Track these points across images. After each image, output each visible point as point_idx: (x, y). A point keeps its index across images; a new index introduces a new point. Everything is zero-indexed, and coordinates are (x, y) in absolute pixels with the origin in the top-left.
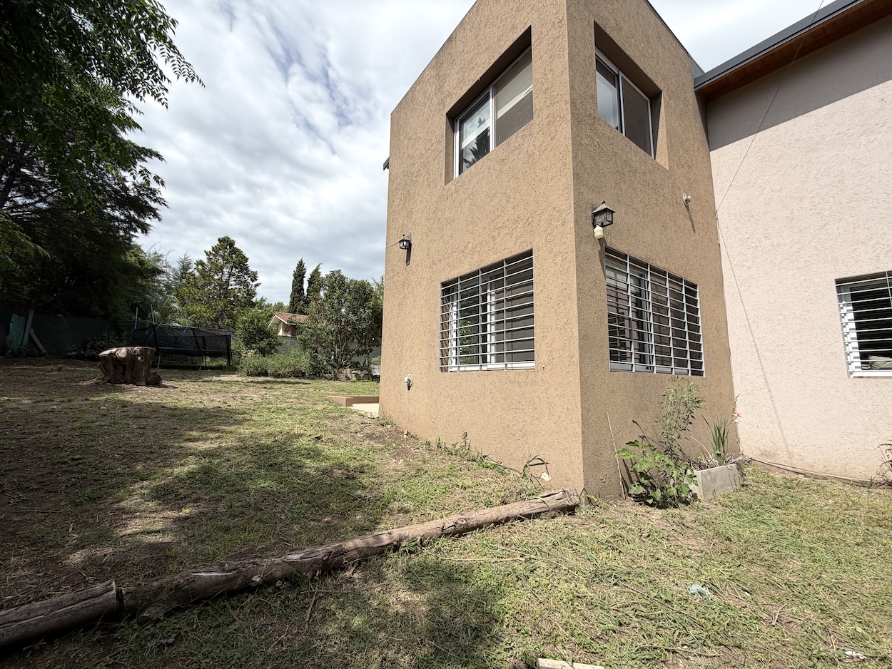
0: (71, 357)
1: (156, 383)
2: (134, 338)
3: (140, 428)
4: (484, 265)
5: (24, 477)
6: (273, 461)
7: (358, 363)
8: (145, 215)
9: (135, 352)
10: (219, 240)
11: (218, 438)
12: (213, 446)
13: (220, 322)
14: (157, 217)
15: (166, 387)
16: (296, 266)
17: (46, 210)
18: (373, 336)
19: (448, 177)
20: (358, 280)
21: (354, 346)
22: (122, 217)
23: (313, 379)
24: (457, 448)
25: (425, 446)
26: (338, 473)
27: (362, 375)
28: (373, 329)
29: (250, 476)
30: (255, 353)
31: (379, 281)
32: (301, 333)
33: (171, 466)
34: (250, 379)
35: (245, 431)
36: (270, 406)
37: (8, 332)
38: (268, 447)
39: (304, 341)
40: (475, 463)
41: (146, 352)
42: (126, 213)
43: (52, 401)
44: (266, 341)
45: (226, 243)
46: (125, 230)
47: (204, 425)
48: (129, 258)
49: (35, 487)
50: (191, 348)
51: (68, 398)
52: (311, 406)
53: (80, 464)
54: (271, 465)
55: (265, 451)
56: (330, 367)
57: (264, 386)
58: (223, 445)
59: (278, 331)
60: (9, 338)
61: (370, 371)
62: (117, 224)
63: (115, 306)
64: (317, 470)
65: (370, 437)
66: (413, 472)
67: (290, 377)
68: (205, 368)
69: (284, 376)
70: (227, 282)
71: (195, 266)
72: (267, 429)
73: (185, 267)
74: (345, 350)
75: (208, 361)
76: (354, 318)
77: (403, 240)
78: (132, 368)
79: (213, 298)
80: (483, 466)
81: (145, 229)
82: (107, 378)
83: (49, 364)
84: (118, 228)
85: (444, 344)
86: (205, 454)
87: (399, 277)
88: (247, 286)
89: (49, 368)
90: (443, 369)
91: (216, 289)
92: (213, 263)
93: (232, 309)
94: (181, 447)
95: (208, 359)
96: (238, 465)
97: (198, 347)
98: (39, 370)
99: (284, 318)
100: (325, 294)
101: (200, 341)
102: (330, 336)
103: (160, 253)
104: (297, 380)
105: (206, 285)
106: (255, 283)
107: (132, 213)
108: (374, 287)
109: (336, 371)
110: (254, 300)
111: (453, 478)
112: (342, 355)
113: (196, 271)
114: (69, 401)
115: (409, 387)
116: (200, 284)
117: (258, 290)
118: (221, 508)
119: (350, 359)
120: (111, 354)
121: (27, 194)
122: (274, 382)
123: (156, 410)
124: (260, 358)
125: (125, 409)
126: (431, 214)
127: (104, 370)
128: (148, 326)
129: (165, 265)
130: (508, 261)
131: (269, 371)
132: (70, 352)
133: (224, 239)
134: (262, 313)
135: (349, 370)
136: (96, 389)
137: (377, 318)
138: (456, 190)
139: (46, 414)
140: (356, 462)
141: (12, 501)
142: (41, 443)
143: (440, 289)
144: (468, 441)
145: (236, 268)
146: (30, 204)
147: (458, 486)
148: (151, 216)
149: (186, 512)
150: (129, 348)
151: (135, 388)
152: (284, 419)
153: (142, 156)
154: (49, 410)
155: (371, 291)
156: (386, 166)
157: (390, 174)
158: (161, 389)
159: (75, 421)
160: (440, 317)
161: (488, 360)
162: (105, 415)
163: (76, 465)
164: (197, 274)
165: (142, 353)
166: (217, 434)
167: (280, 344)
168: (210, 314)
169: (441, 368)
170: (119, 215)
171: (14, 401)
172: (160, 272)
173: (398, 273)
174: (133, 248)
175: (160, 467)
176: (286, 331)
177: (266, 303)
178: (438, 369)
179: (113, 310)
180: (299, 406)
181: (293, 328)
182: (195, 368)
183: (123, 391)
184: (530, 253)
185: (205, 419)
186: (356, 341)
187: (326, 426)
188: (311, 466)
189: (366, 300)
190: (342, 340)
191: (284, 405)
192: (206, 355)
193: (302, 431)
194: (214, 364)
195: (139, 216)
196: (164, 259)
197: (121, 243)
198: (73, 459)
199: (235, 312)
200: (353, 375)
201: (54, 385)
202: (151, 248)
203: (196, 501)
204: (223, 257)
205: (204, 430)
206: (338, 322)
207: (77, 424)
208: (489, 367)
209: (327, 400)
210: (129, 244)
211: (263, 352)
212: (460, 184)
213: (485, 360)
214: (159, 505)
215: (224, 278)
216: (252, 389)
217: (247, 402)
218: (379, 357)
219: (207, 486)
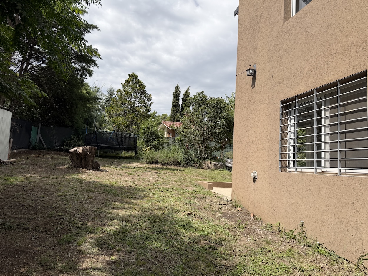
0: (57, 150)
1: (96, 168)
2: (86, 139)
3: (89, 198)
4: (318, 85)
5: (37, 224)
6: (162, 228)
7: (216, 157)
8: (90, 65)
9: (86, 149)
10: (129, 76)
11: (130, 208)
12: (127, 214)
13: (130, 128)
14: (97, 66)
15: (102, 171)
16: (175, 89)
17: (46, 67)
18: (226, 138)
19: (287, 15)
20: (216, 98)
21: (213, 144)
22: (79, 68)
23: (186, 167)
24: (295, 233)
25: (268, 228)
26: (203, 242)
27: (219, 166)
28: (226, 132)
29: (148, 238)
30: (151, 149)
31: (230, 97)
32: (178, 135)
33: (104, 225)
34: (148, 166)
35: (145, 204)
36: (159, 187)
37: (30, 137)
38: (159, 218)
39: (180, 141)
40: (310, 249)
41: (92, 149)
42: (81, 65)
43: (49, 178)
44: (157, 140)
45: (133, 77)
46: (81, 75)
47: (123, 199)
48: (83, 91)
49: (42, 230)
50: (115, 145)
51: (56, 176)
52: (185, 188)
53: (61, 218)
54: (160, 232)
55: (157, 220)
56: (197, 159)
57: (156, 171)
58: (133, 213)
59: (164, 134)
60: (31, 139)
61: (224, 163)
62: (77, 72)
63: (77, 120)
64: (190, 238)
65: (225, 216)
66: (259, 250)
67: (171, 165)
68: (123, 158)
69: (167, 164)
70: (134, 102)
71: (116, 93)
72: (158, 204)
73: (111, 94)
74: (207, 147)
75: (124, 153)
76: (213, 125)
77: (249, 69)
78: (85, 159)
79: (126, 112)
80: (318, 252)
81: (90, 73)
82: (73, 165)
83: (47, 154)
84: (77, 74)
85: (283, 149)
86: (123, 219)
87: (246, 97)
88: (146, 104)
89: (47, 156)
90: (283, 169)
91: (128, 107)
92: (126, 91)
93: (137, 120)
94: (110, 213)
95: (124, 152)
96: (141, 229)
97: (119, 145)
98: (44, 158)
99: (167, 124)
100: (193, 109)
101: (120, 141)
102: (197, 138)
103: (98, 87)
104: (176, 167)
105: (123, 104)
106: (150, 102)
107: (84, 64)
108: (227, 101)
109: (201, 162)
110: (149, 113)
111: (292, 260)
112: (205, 151)
113: (117, 96)
114: (57, 178)
115: (254, 181)
116: (119, 104)
117: (152, 107)
118: (132, 259)
119: (210, 154)
120: (75, 150)
121: (38, 60)
122: (162, 169)
123: (97, 186)
124: (154, 152)
125: (82, 185)
126: (272, 47)
127: (72, 160)
128: (92, 132)
129: (101, 94)
130: (342, 81)
131: (159, 161)
132: (57, 147)
133: (132, 75)
134: (154, 121)
135: (209, 161)
136: (68, 171)
137: (230, 125)
138: (293, 25)
139: (46, 186)
140: (217, 236)
141: (33, 238)
142: (44, 204)
143: (279, 105)
144: (304, 230)
145: (139, 93)
146: (39, 65)
147: (296, 268)
148: (93, 66)
149: (113, 258)
150: (84, 147)
151: (87, 171)
152: (168, 197)
153: (88, 29)
154: (47, 183)
155: (225, 105)
156: (237, 13)
157: (239, 19)
158: (99, 172)
159: (59, 191)
160: (279, 128)
161: (323, 164)
162: (72, 188)
163: (60, 219)
164: (118, 98)
165: (90, 150)
166: (129, 206)
167: (165, 143)
168: (124, 123)
169: (281, 168)
170: (78, 66)
171: (33, 177)
172: (99, 99)
173: (245, 94)
174: (85, 85)
175: (99, 225)
176: (169, 133)
177: (157, 115)
178: (279, 170)
179: (76, 122)
180: (177, 187)
181: (173, 132)
182: (117, 157)
183: (80, 172)
184: (364, 74)
185: (122, 194)
186: (214, 140)
187: (195, 205)
188: (186, 235)
189: (221, 112)
190: (205, 140)
191: (168, 186)
192: (123, 150)
193: (180, 208)
194: (127, 155)
195: (87, 66)
196: (100, 90)
197: (79, 83)
198: (58, 215)
199: (139, 121)
200: (213, 165)
201: (50, 168)
202: (94, 84)
203: (118, 251)
204: (132, 86)
205: (122, 201)
206: (202, 128)
207: (60, 193)
208: (323, 170)
209: (195, 183)
210: (83, 83)
211: (156, 148)
212: (297, 20)
213: (319, 164)
214: (100, 251)
215: (133, 100)
216: (149, 173)
217: (146, 183)
218: (231, 152)
219: (124, 242)
